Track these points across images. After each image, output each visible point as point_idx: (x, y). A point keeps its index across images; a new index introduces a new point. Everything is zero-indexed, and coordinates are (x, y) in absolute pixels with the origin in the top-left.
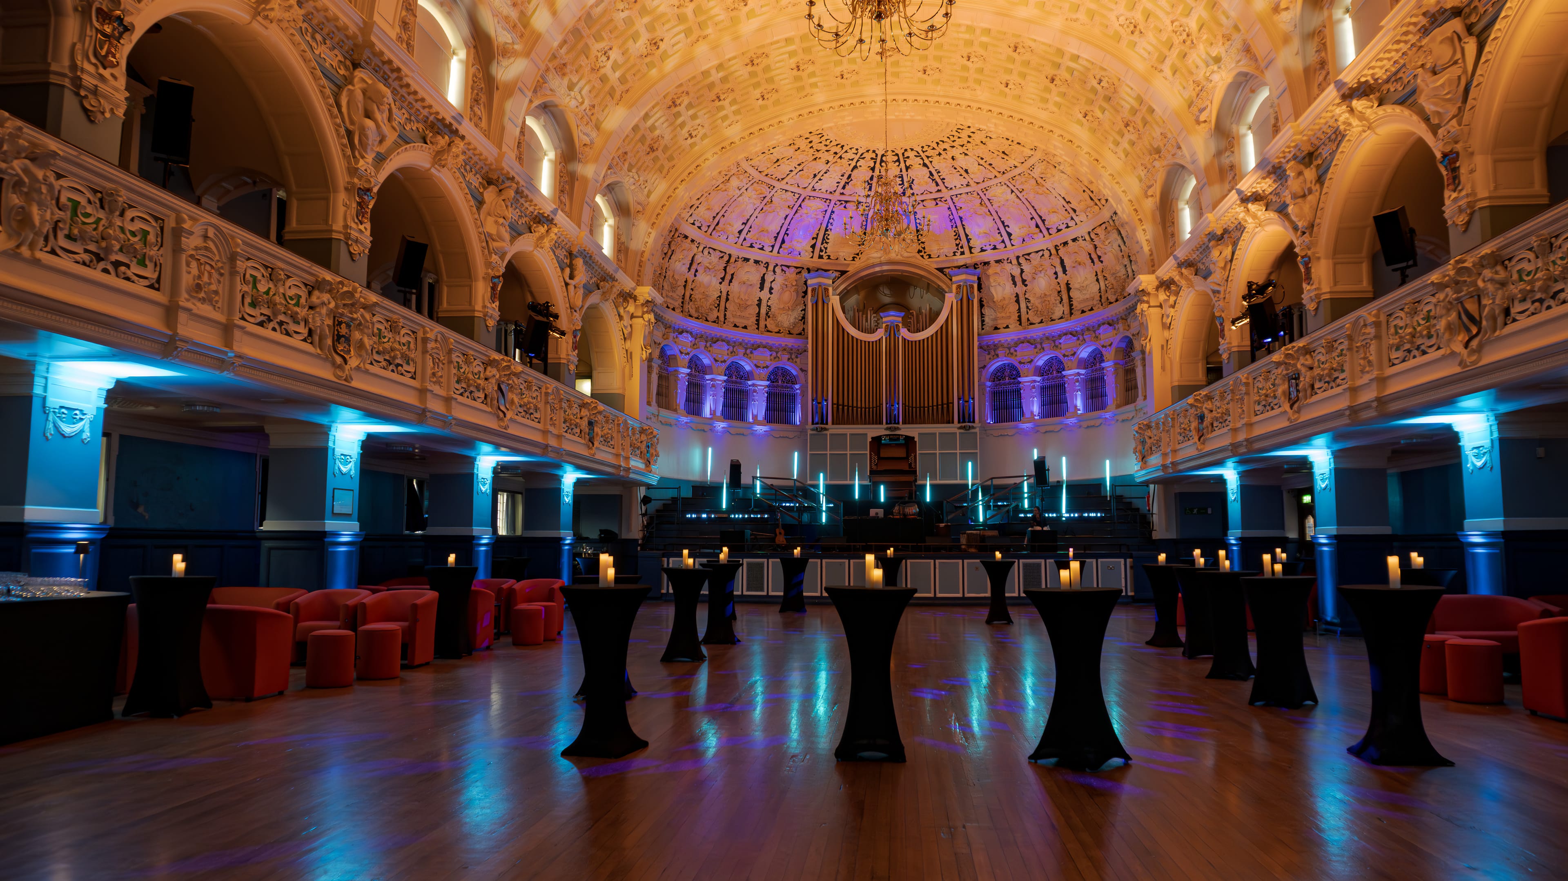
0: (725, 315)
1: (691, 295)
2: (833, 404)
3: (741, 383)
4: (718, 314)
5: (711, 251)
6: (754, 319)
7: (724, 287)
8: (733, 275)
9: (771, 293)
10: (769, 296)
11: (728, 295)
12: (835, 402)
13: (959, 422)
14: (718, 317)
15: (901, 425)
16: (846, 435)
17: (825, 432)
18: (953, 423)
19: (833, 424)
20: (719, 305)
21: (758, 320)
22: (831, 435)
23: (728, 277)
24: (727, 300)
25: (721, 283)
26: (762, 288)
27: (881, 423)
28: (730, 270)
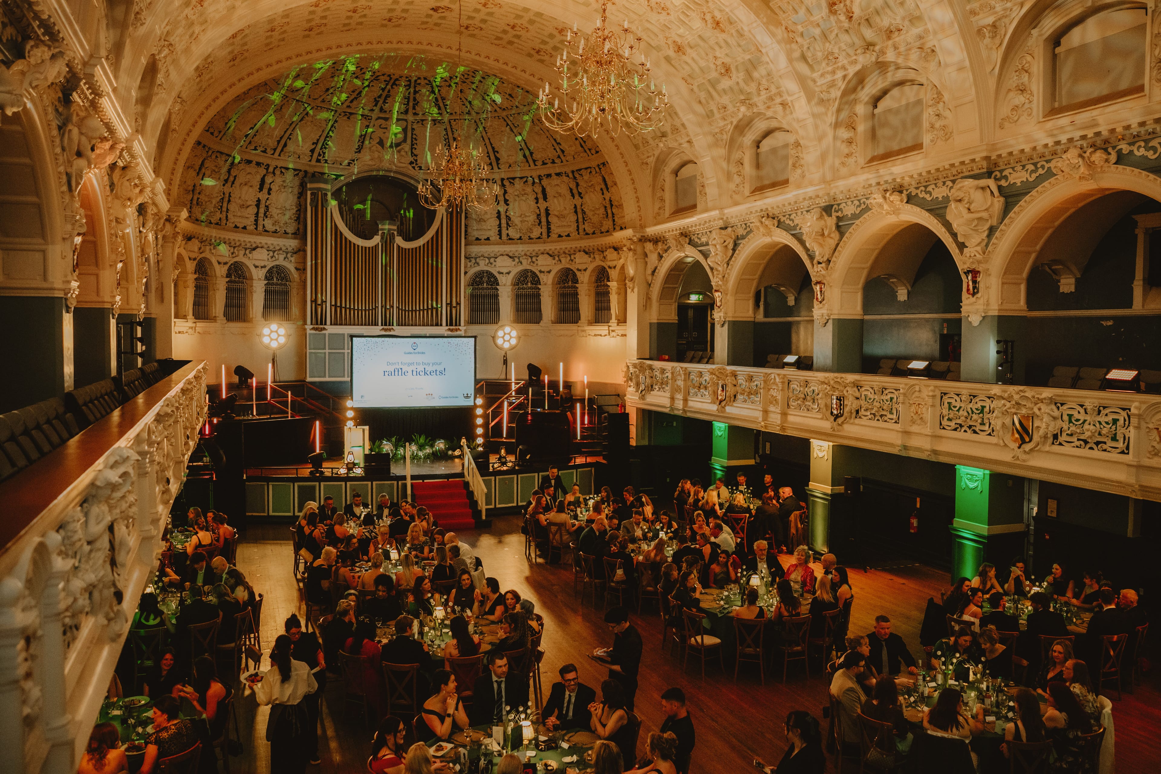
0: (227, 217)
1: (198, 199)
2: (331, 305)
3: (239, 282)
4: (221, 216)
5: (218, 154)
6: (253, 218)
7: (227, 189)
8: (235, 177)
9: (269, 194)
10: (267, 196)
11: (230, 196)
12: (333, 303)
13: (447, 325)
14: (220, 219)
15: (395, 327)
16: (344, 335)
17: (324, 332)
18: (441, 325)
19: (331, 324)
20: (221, 207)
21: (256, 221)
22: (330, 334)
23: (231, 179)
24: (229, 201)
25: (224, 185)
26: (261, 189)
27: (376, 324)
28: (234, 172)
